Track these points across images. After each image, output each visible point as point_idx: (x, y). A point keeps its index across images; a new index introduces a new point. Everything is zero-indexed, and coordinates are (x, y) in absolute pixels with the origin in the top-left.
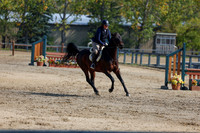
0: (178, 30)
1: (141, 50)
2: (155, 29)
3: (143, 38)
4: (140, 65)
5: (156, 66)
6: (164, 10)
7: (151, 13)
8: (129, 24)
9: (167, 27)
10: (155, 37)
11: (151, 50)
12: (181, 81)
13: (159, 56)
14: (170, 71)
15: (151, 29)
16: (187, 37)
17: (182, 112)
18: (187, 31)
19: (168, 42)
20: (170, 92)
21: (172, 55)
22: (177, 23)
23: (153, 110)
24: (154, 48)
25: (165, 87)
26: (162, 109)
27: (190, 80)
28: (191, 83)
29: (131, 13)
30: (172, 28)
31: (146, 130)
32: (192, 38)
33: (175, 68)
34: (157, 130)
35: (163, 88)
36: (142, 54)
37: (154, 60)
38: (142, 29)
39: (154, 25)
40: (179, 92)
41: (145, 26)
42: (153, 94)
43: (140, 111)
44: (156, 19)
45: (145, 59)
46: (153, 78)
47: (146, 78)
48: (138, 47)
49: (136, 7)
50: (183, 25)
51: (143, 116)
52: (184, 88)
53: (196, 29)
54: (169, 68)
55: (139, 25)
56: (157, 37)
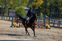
0: (16, 9)
1: (4, 15)
2: (9, 9)
3: (5, 11)
4: (4, 20)
5: (9, 20)
6: (12, 3)
7: (8, 4)
8: (1, 7)
9: (13, 8)
10: (9, 11)
11: (7, 15)
12: (16, 25)
13: (10, 17)
14: (13, 22)
15: (8, 9)
16: (19, 11)
18: (19, 10)
19: (13, 13)
20: (13, 28)
21: (14, 17)
22: (16, 7)
24: (9, 14)
25: (12, 27)
27: (19, 25)
28: (20, 25)
29: (1, 3)
30: (14, 8)
31: (5, 40)
33: (15, 21)
34: (8, 40)
35: (11, 27)
36: (5, 16)
37: (8, 18)
39: (9, 7)
40: (16, 28)
41: (6, 8)
42: (8, 29)
44: (9, 5)
45: (6, 18)
46: (8, 24)
47: (6, 24)
48: (3, 14)
49: (3, 1)
50: (17, 8)
52: (17, 27)
53: (21, 9)
54: (13, 21)
55: (4, 7)
56: (10, 11)
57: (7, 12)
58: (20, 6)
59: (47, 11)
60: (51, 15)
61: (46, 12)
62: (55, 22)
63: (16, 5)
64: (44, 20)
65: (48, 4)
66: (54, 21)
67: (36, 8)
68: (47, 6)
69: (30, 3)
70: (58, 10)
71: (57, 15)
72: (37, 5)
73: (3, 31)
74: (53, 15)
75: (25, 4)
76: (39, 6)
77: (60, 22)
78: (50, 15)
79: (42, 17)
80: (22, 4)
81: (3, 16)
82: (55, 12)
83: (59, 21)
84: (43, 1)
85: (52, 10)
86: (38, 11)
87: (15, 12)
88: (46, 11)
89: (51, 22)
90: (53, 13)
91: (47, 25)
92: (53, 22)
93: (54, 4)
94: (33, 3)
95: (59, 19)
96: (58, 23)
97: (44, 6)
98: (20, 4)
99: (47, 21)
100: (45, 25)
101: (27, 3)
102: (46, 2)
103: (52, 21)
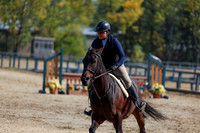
0: (56, 35)
1: (19, 54)
2: (34, 34)
3: (20, 42)
4: (18, 69)
5: (34, 71)
6: (42, 14)
7: (29, 17)
8: (7, 27)
10: (33, 41)
11: (29, 54)
12: (58, 85)
13: (37, 60)
14: (47, 75)
15: (29, 34)
16: (65, 42)
17: (59, 116)
18: (65, 36)
19: (46, 46)
20: (48, 95)
21: (50, 59)
22: (55, 28)
23: (31, 115)
24: (32, 51)
25: (42, 92)
26: (39, 113)
27: (68, 85)
28: (68, 88)
29: (8, 16)
30: (50, 32)
32: (69, 44)
33: (53, 72)
35: (40, 92)
36: (20, 58)
37: (32, 64)
38: (19, 33)
39: (32, 29)
40: (57, 96)
41: (23, 30)
42: (30, 99)
43: (17, 115)
44: (33, 23)
45: (23, 63)
46: (31, 83)
47: (24, 82)
48: (15, 51)
49: (13, 10)
50: (60, 31)
51: (20, 120)
52: (61, 93)
53: (73, 34)
54: (48, 72)
55: (17, 28)
56: (36, 42)
57: (29, 45)
58: (69, 25)
59: (156, 40)
60: (170, 54)
61: (152, 44)
62: (184, 76)
63: (57, 22)
64: (146, 69)
65: (160, 18)
66: (180, 73)
67: (120, 32)
68: (157, 24)
69: (100, 13)
70: (190, 37)
71: (187, 53)
72: (123, 21)
73: (16, 105)
74: (174, 55)
75: (84, 19)
76: (131, 23)
77: (199, 75)
78: (165, 53)
79: (141, 60)
80: (76, 20)
81: (15, 57)
82: (182, 44)
83: (194, 73)
84: (143, 9)
85: (170, 37)
86: (128, 42)
87: (52, 43)
88: (151, 39)
89: (168, 75)
90: (176, 47)
91: (156, 85)
92: (176, 75)
93: (177, 18)
94: (109, 15)
95: (195, 66)
96: (192, 79)
97: (146, 24)
98: (69, 18)
99: (155, 72)
100: (149, 87)
101: (92, 16)
102: (153, 12)
103: (174, 71)
